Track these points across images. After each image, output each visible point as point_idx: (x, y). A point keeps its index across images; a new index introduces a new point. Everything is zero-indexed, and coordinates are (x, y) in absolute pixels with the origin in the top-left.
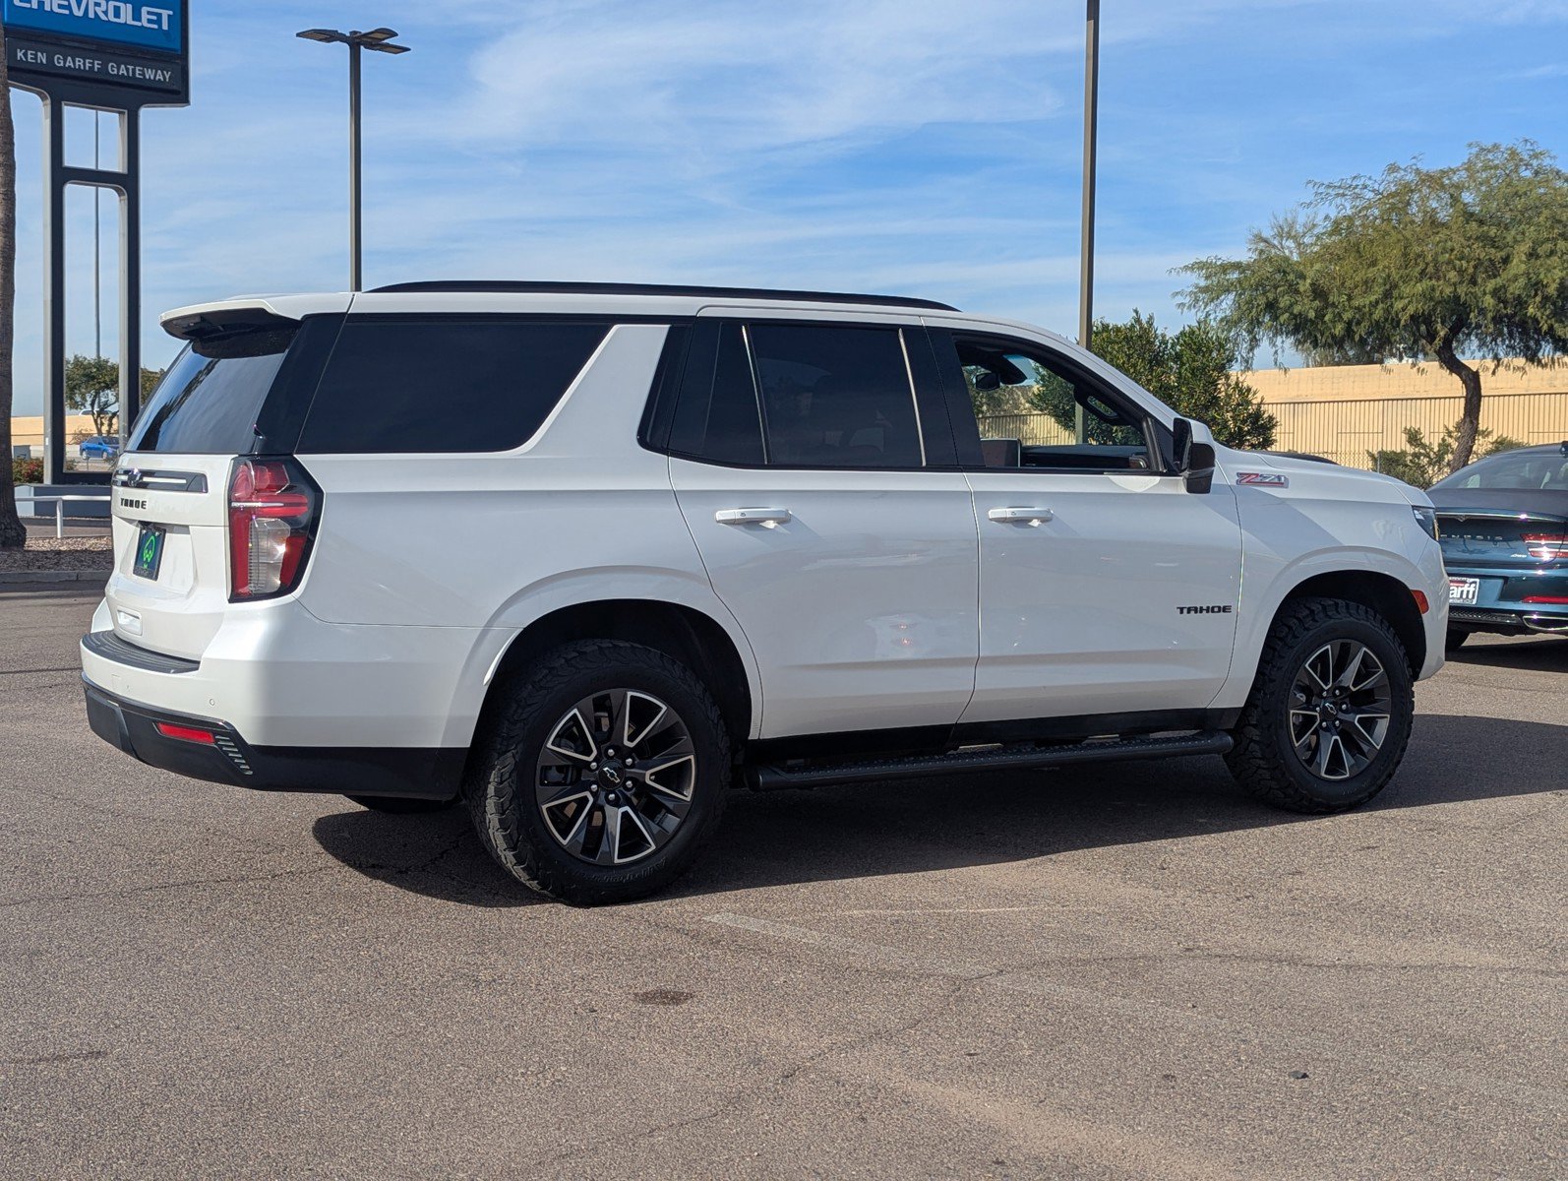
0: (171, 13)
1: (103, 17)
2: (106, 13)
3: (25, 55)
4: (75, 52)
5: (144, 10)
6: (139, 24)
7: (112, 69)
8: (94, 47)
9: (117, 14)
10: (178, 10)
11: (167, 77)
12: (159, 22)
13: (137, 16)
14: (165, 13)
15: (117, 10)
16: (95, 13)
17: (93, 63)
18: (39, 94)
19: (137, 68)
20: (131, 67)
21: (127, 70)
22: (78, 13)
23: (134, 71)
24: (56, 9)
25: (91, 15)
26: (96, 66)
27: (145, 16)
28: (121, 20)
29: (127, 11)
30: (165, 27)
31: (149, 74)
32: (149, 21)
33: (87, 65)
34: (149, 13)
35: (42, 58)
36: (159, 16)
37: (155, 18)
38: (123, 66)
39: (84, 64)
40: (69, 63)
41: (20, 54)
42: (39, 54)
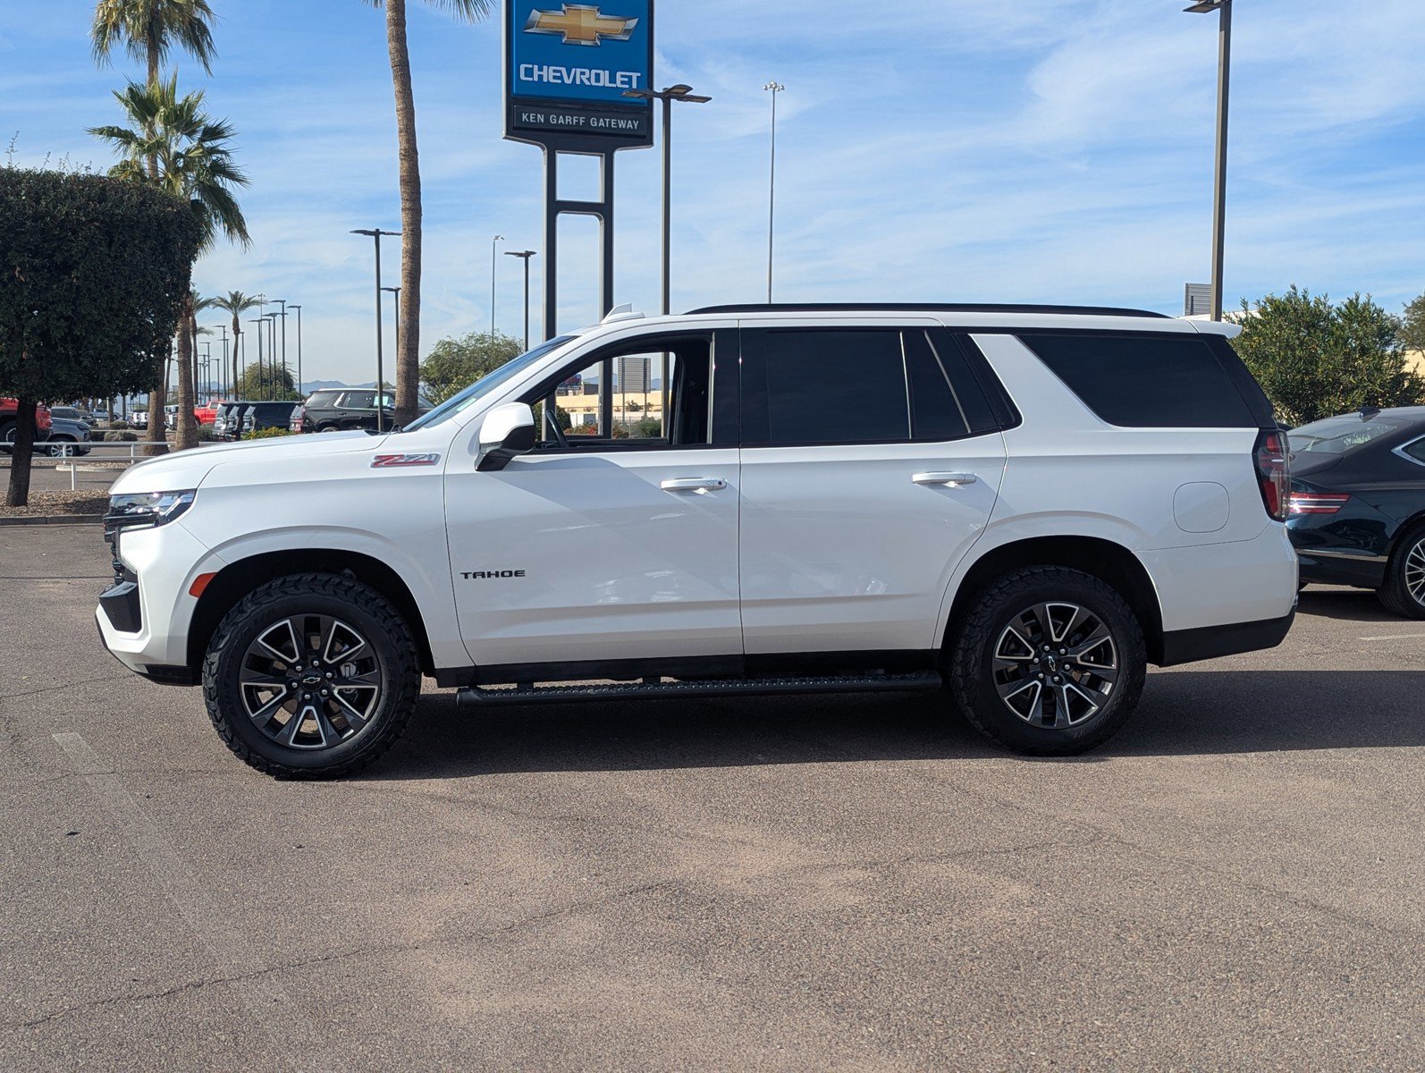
0: (639, 74)
1: (587, 83)
2: (589, 79)
3: (528, 117)
4: (566, 111)
5: (619, 74)
6: (614, 85)
7: (593, 123)
8: (580, 107)
9: (598, 80)
10: (645, 72)
11: (636, 125)
12: (630, 82)
13: (612, 79)
14: (635, 75)
15: (598, 76)
16: (581, 80)
17: (579, 120)
18: (538, 145)
19: (613, 120)
20: (607, 120)
21: (605, 122)
22: (568, 81)
23: (610, 123)
24: (552, 80)
25: (578, 82)
26: (581, 121)
27: (619, 79)
28: (601, 84)
29: (605, 75)
30: (634, 86)
31: (622, 124)
32: (622, 83)
33: (575, 121)
34: (622, 76)
35: (541, 118)
36: (630, 77)
37: (627, 80)
38: (601, 120)
39: (572, 120)
40: (561, 120)
41: (524, 117)
42: (539, 116)
